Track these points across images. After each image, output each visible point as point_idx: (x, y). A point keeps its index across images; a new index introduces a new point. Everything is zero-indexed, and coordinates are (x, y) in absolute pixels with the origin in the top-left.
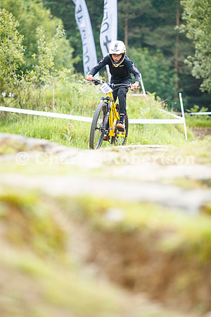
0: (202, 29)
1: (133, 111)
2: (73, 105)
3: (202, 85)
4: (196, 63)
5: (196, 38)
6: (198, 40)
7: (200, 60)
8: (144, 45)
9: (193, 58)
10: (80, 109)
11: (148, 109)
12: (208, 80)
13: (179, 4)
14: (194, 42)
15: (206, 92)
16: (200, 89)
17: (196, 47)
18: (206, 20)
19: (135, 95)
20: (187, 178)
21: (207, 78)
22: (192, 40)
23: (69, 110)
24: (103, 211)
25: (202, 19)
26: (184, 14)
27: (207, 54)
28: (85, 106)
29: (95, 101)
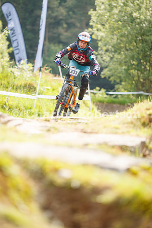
0: (104, 32)
1: (54, 90)
2: (10, 84)
3: (102, 73)
4: (99, 57)
5: (99, 39)
6: (101, 40)
7: (102, 55)
8: (60, 42)
9: (97, 53)
10: (15, 87)
12: (107, 69)
13: (87, 13)
14: (97, 42)
15: (105, 78)
16: (101, 75)
17: (99, 45)
18: (107, 26)
19: (55, 78)
20: (106, 144)
21: (106, 67)
22: (96, 40)
23: (7, 88)
24: (56, 171)
25: (104, 25)
26: (91, 21)
27: (107, 51)
28: (19, 85)
29: (26, 82)
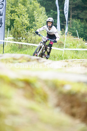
1: (74, 45)
8: (78, 18)
11: (80, 44)
19: (75, 39)
